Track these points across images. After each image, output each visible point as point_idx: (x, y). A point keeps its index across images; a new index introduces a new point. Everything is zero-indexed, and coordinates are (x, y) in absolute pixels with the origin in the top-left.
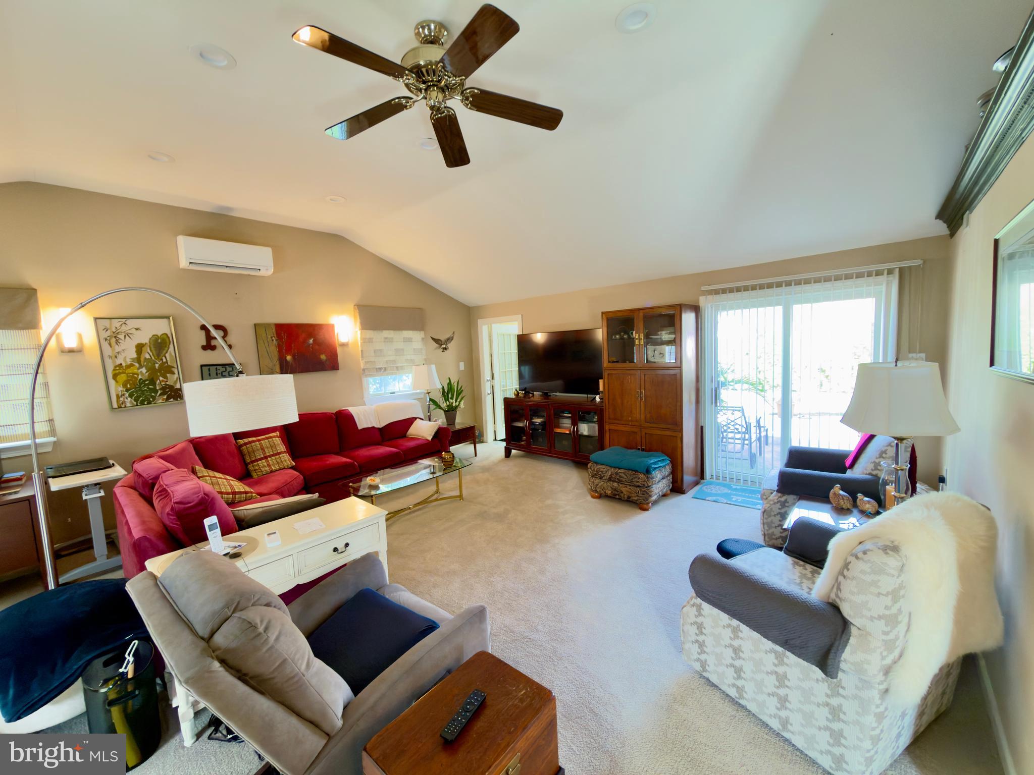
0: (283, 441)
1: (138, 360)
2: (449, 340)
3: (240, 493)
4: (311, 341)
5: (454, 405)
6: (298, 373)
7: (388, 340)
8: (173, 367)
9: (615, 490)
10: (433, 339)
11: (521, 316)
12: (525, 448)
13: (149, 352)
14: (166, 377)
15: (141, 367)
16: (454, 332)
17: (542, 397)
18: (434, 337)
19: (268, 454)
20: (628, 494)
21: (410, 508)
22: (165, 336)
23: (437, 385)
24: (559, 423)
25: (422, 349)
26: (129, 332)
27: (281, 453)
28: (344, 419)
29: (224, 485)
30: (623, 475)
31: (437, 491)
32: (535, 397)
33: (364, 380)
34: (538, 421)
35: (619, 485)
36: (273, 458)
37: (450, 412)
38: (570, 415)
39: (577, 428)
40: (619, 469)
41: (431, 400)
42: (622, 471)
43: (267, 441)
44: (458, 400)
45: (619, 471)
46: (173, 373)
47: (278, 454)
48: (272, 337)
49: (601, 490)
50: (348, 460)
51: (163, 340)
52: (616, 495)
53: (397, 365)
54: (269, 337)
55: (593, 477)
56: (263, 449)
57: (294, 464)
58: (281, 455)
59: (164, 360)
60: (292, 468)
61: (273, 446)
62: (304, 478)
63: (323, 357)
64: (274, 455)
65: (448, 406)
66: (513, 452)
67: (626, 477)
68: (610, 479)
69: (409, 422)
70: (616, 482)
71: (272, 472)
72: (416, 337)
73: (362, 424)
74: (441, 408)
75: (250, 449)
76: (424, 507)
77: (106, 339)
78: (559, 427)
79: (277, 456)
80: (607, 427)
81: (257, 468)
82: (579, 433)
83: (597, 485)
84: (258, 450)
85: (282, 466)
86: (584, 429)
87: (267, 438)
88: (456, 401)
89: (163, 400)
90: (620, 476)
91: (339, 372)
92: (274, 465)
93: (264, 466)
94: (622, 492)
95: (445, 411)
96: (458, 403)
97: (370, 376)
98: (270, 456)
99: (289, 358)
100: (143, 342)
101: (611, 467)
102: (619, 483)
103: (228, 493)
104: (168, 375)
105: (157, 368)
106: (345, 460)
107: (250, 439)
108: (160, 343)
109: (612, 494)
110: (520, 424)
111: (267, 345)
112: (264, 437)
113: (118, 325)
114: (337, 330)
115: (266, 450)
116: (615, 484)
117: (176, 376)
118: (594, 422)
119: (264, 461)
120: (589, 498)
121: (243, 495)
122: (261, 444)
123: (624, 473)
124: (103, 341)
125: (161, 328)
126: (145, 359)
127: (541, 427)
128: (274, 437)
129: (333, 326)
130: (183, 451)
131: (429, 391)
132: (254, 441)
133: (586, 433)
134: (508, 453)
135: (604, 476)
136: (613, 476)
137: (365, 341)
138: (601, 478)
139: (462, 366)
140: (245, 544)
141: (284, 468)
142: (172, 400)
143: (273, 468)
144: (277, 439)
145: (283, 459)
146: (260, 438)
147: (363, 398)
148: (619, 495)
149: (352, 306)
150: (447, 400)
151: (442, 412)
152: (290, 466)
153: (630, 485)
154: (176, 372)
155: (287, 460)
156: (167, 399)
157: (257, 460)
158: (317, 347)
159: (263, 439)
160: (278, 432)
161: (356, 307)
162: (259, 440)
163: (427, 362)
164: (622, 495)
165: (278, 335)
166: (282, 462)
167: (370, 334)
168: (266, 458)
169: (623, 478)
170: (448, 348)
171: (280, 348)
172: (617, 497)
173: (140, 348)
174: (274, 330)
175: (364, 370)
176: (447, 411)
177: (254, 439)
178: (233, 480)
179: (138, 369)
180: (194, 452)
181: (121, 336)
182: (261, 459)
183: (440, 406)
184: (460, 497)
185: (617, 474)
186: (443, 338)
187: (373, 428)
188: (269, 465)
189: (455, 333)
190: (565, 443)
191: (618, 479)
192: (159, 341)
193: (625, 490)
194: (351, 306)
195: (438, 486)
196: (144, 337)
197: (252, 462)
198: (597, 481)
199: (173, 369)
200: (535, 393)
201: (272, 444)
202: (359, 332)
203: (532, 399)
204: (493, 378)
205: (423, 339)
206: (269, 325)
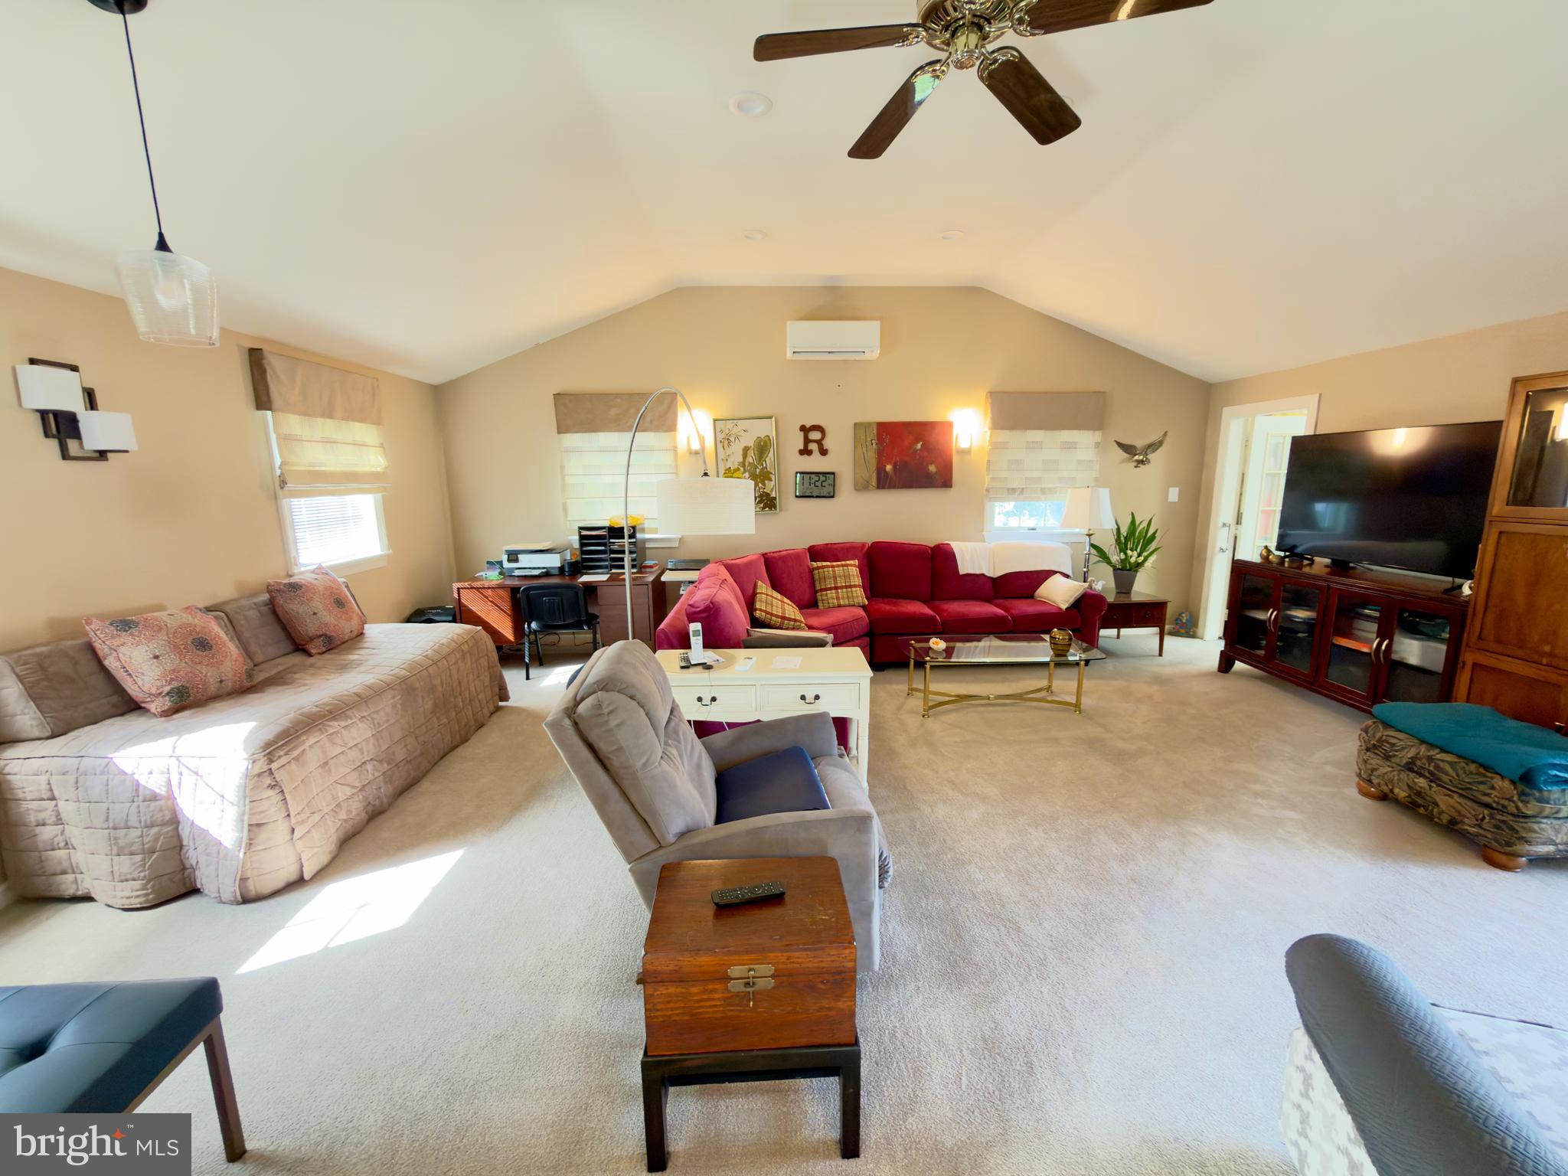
0: (861, 572)
1: (743, 464)
2: (1154, 446)
3: (790, 619)
4: (919, 446)
5: (1133, 560)
6: (898, 488)
7: (1033, 446)
8: (772, 473)
9: (1419, 794)
10: (1120, 445)
11: (1318, 395)
12: (1260, 663)
13: (753, 455)
14: (764, 484)
15: (745, 472)
16: (1166, 432)
17: (1328, 570)
18: (1121, 442)
19: (839, 585)
20: (1454, 814)
21: (989, 698)
22: (767, 439)
23: (1106, 523)
24: (1351, 626)
25: (1092, 461)
26: (739, 434)
27: (855, 586)
28: (941, 557)
29: (777, 607)
30: (1447, 767)
31: (1049, 689)
32: (1314, 566)
33: (988, 505)
34: (1301, 614)
35: (1430, 786)
36: (845, 590)
37: (1125, 574)
38: (1377, 614)
39: (1389, 646)
40: (1443, 751)
41: (1093, 546)
42: (1448, 758)
43: (841, 568)
44: (1145, 554)
45: (1438, 756)
46: (771, 480)
47: (851, 586)
48: (872, 440)
49: (1382, 782)
50: (931, 613)
51: (765, 442)
52: (1419, 806)
53: (1043, 486)
54: (869, 439)
55: (1368, 750)
56: (835, 578)
57: (867, 603)
58: (854, 589)
59: (765, 465)
60: (864, 607)
61: (847, 576)
62: (870, 622)
63: (932, 468)
64: (846, 587)
65: (1122, 561)
66: (1239, 665)
67: (1454, 775)
68: (1410, 767)
69: (1043, 576)
70: (1425, 777)
71: (839, 606)
72: (1085, 441)
73: (964, 568)
74: (1109, 562)
75: (821, 575)
76: (1016, 703)
77: (721, 442)
78: (1348, 635)
79: (849, 590)
80: (1469, 657)
81: (824, 598)
82: (1395, 657)
83: (1373, 770)
84: (829, 578)
85: (852, 603)
86: (1411, 650)
87: (843, 566)
88: (1139, 555)
89: (760, 508)
90: (1437, 767)
91: (952, 489)
92: (843, 598)
93: (832, 598)
94: (1437, 804)
95: (1115, 569)
96: (1141, 559)
97: (997, 499)
98: (842, 587)
99: (889, 468)
100: (749, 445)
101: (1422, 742)
102: (1431, 781)
103: (777, 616)
104: (766, 482)
105: (758, 473)
106: (926, 610)
107: (824, 564)
108: (763, 446)
109: (1409, 799)
110: (1261, 616)
111: (864, 449)
112: (839, 563)
113: (730, 427)
114: (956, 430)
115: (838, 579)
116: (1422, 782)
117: (773, 482)
118: (1442, 641)
119: (834, 591)
120: (1353, 792)
121: (792, 623)
122: (834, 571)
123: (1451, 764)
124: (718, 442)
125: (767, 429)
126: (749, 463)
127: (1305, 627)
128: (851, 565)
129: (949, 425)
130: (750, 565)
131: (1091, 532)
132: (827, 567)
133: (1413, 660)
134: (1226, 664)
135: (1395, 756)
136: (1418, 763)
137: (996, 446)
138: (1387, 757)
139: (1174, 495)
140: (724, 660)
141: (854, 606)
142: (767, 509)
143: (842, 602)
144: (854, 568)
145: (855, 595)
146: (835, 564)
147: (982, 531)
148: (1426, 808)
149: (985, 394)
150: (1123, 549)
151: (1111, 569)
152: (861, 604)
153: (1461, 795)
154: (773, 479)
155: (859, 596)
156: (764, 508)
157: (826, 589)
158: (926, 454)
159: (838, 566)
160: (857, 561)
161: (989, 394)
162: (833, 567)
163: (1100, 482)
164: (1436, 811)
165: (880, 439)
166: (853, 597)
167: (1005, 435)
168: (836, 588)
169: (1446, 774)
170: (1149, 462)
171: (880, 453)
172: (1422, 810)
173: (746, 450)
174: (875, 432)
175: (988, 490)
176: (1119, 569)
177: (828, 564)
178: (788, 604)
179: (743, 474)
180: (764, 568)
181: (732, 439)
182: (831, 589)
183: (1108, 558)
184: (1077, 706)
185: (1430, 759)
186: (1140, 443)
187: (983, 575)
188: (838, 598)
189: (1168, 434)
190: (1356, 672)
191: (1430, 772)
192: (762, 443)
193: (1446, 803)
194: (982, 394)
195: (1050, 681)
196: (749, 440)
197: (821, 590)
198: (1375, 761)
199: (771, 475)
200: (1315, 558)
201: (847, 574)
202: (989, 433)
203: (1306, 570)
204: (1238, 522)
205: (1098, 444)
206: (870, 424)
